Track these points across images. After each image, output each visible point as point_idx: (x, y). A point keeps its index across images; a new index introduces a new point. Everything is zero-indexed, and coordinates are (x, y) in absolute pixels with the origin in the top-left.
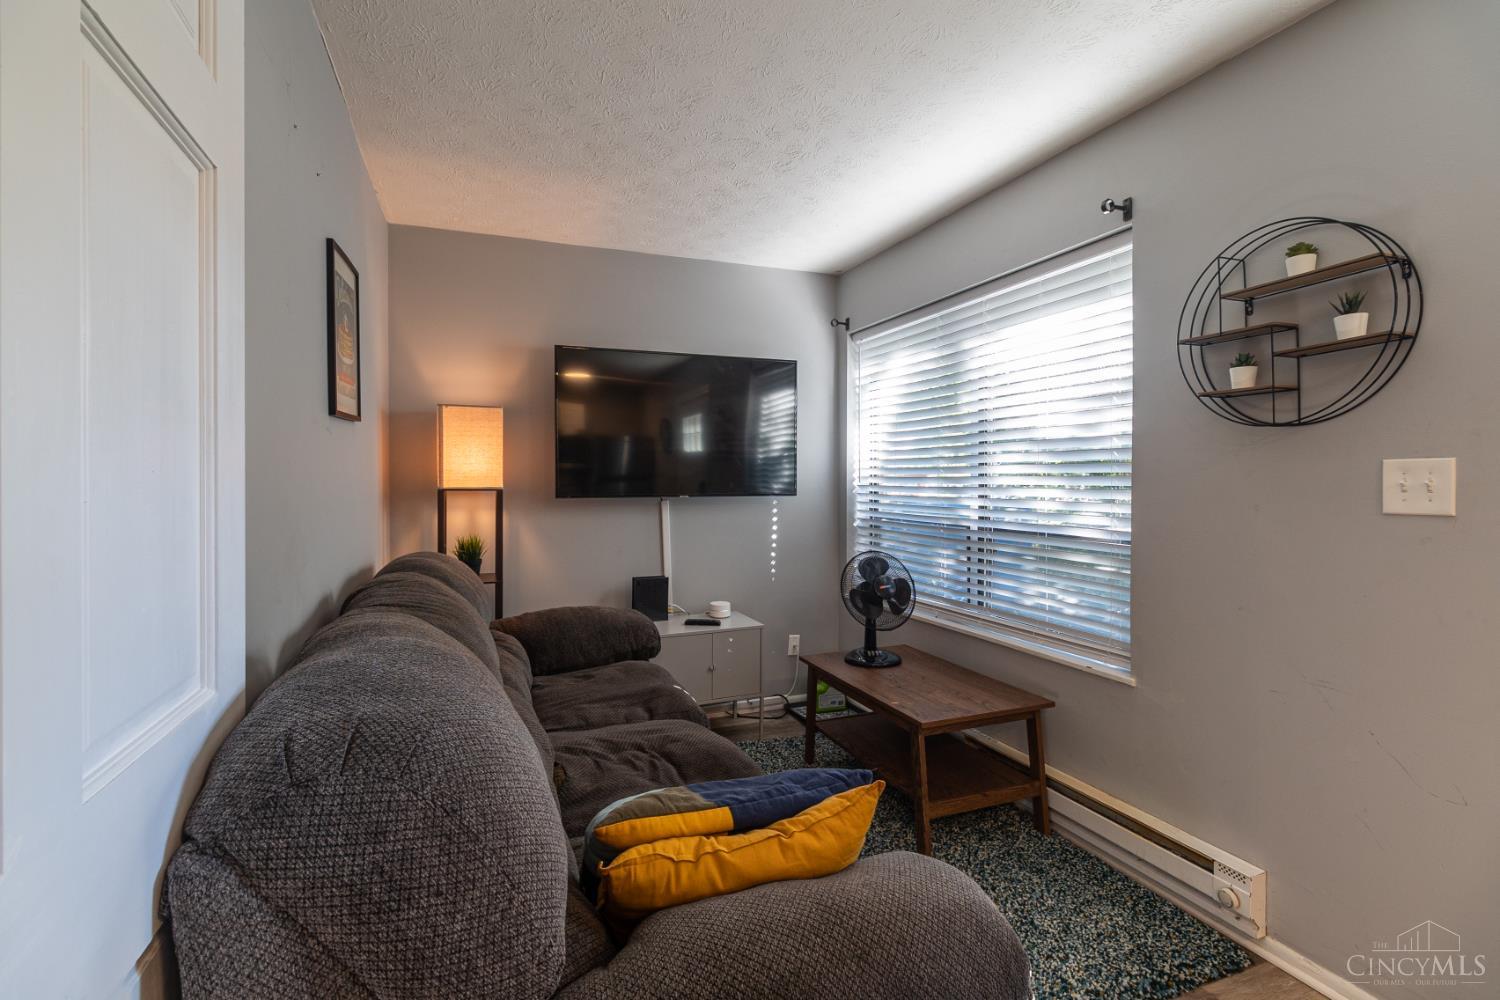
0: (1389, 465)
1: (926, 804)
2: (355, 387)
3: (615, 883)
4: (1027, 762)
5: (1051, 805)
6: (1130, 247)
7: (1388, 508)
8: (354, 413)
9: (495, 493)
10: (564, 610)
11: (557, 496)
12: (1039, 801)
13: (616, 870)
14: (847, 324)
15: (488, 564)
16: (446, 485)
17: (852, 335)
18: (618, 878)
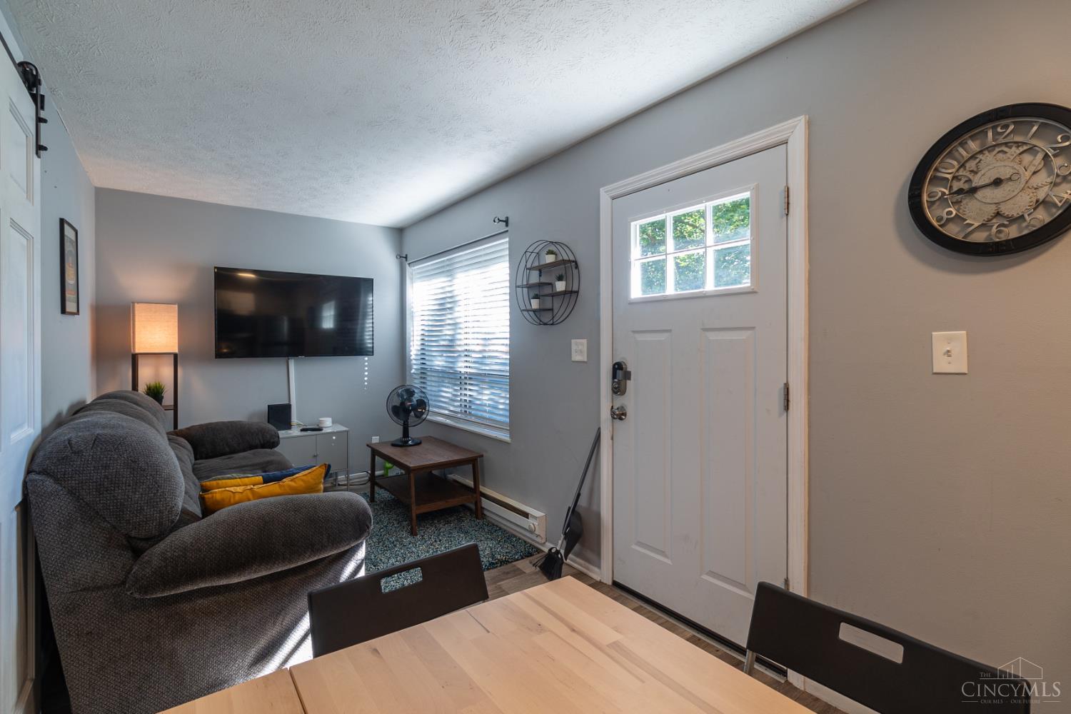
0: (573, 341)
1: (414, 507)
2: (76, 296)
3: (207, 500)
4: (473, 486)
5: (483, 506)
6: (507, 239)
7: (573, 359)
8: (75, 311)
9: (173, 356)
10: (217, 423)
11: (216, 358)
12: (477, 503)
13: (207, 496)
14: (406, 258)
15: (168, 399)
16: (137, 351)
17: (409, 264)
18: (209, 498)
